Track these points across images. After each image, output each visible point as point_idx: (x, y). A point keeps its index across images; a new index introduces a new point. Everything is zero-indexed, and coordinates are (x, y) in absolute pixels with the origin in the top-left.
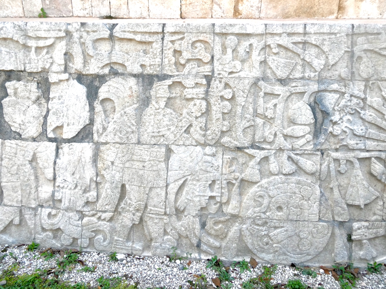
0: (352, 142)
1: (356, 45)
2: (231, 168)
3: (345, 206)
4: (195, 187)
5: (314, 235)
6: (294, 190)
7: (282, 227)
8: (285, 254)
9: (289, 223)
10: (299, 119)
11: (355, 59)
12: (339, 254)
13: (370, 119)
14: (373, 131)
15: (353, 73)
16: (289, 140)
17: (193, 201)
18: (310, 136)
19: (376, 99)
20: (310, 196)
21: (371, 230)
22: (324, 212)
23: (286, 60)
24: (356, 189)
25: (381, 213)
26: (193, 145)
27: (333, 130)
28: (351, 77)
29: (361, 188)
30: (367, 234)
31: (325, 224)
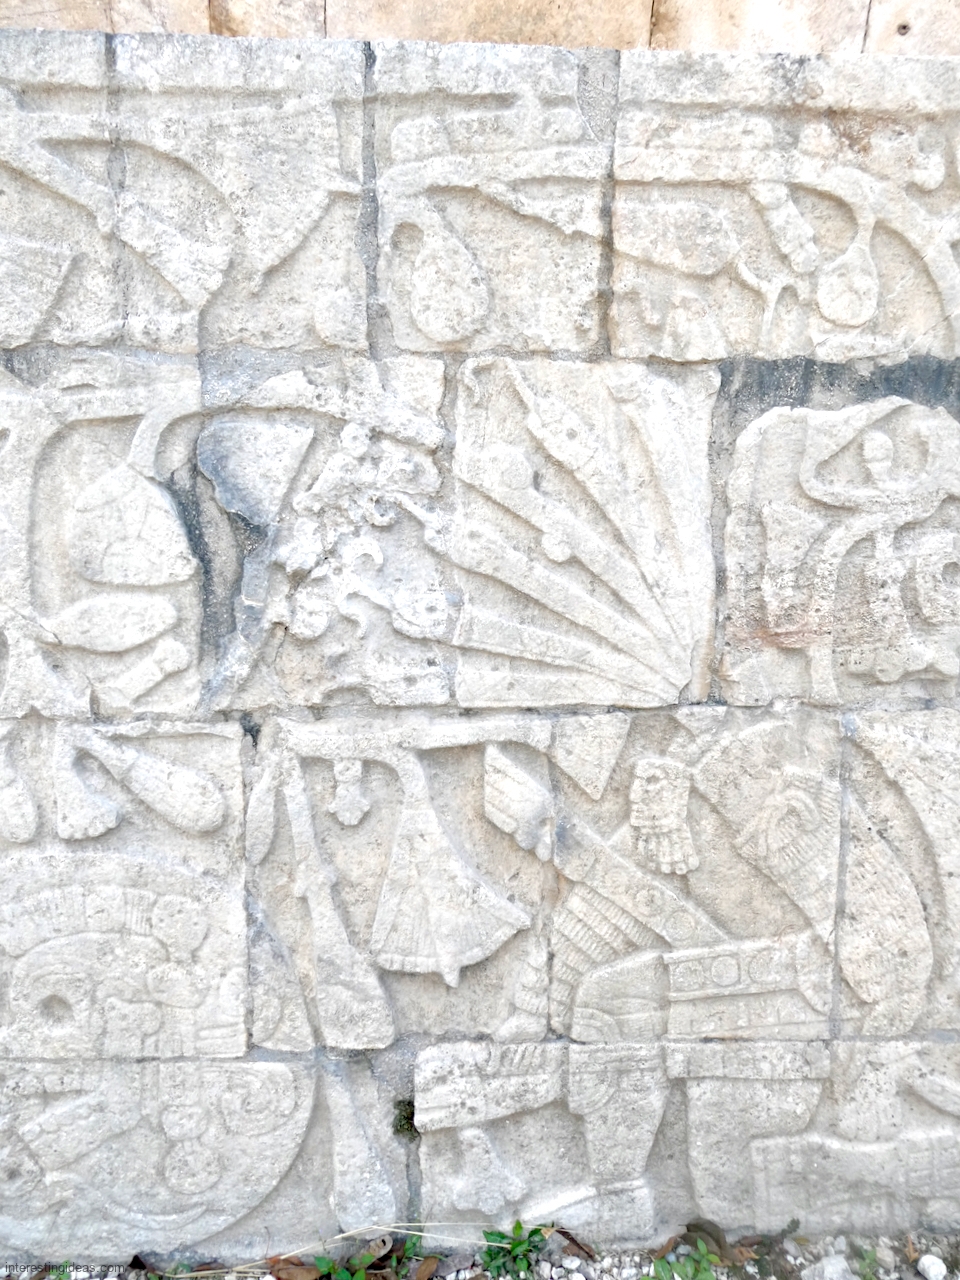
0: (384, 672)
1: (390, 162)
3: (372, 981)
5: (233, 1124)
6: (118, 917)
7: (79, 1092)
8: (106, 1217)
9: (107, 1072)
10: (116, 560)
11: (385, 237)
12: (353, 1199)
13: (466, 552)
14: (487, 617)
15: (377, 316)
16: (73, 665)
18: (177, 645)
19: (499, 449)
20: (196, 944)
21: (495, 1083)
22: (271, 1012)
23: (24, 242)
24: (419, 899)
25: (540, 1003)
27: (293, 612)
28: (369, 335)
29: (438, 894)
30: (477, 1102)
31: (280, 1067)
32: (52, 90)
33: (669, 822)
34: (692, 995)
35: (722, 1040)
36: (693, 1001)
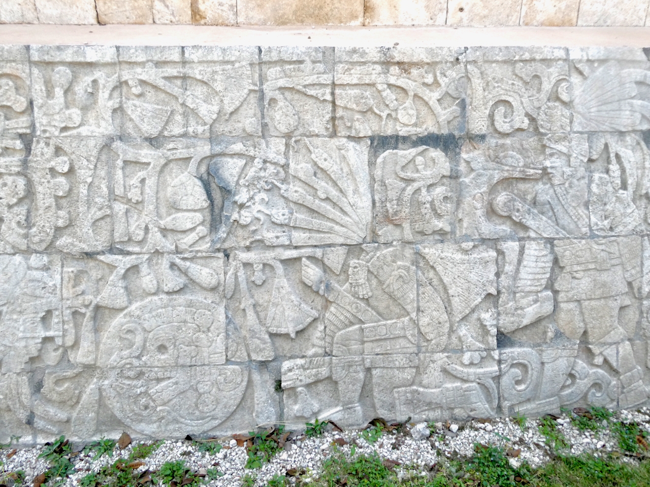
0: (269, 235)
1: (267, 80)
2: (77, 288)
3: (267, 337)
4: (16, 325)
5: (221, 388)
6: (184, 317)
7: (169, 378)
8: (178, 422)
9: (179, 371)
10: (184, 202)
11: (266, 103)
12: (261, 413)
13: (294, 197)
14: (301, 217)
15: (265, 126)
16: (170, 236)
17: (15, 348)
18: (203, 228)
19: (303, 165)
20: (209, 326)
21: (308, 371)
22: (233, 348)
23: (156, 106)
24: (282, 309)
25: (322, 343)
26: (7, 254)
27: (240, 217)
28: (262, 132)
29: (288, 307)
30: (302, 378)
31: (237, 367)
32: (165, 63)
33: (361, 281)
34: (371, 339)
35: (382, 354)
36: (372, 341)
